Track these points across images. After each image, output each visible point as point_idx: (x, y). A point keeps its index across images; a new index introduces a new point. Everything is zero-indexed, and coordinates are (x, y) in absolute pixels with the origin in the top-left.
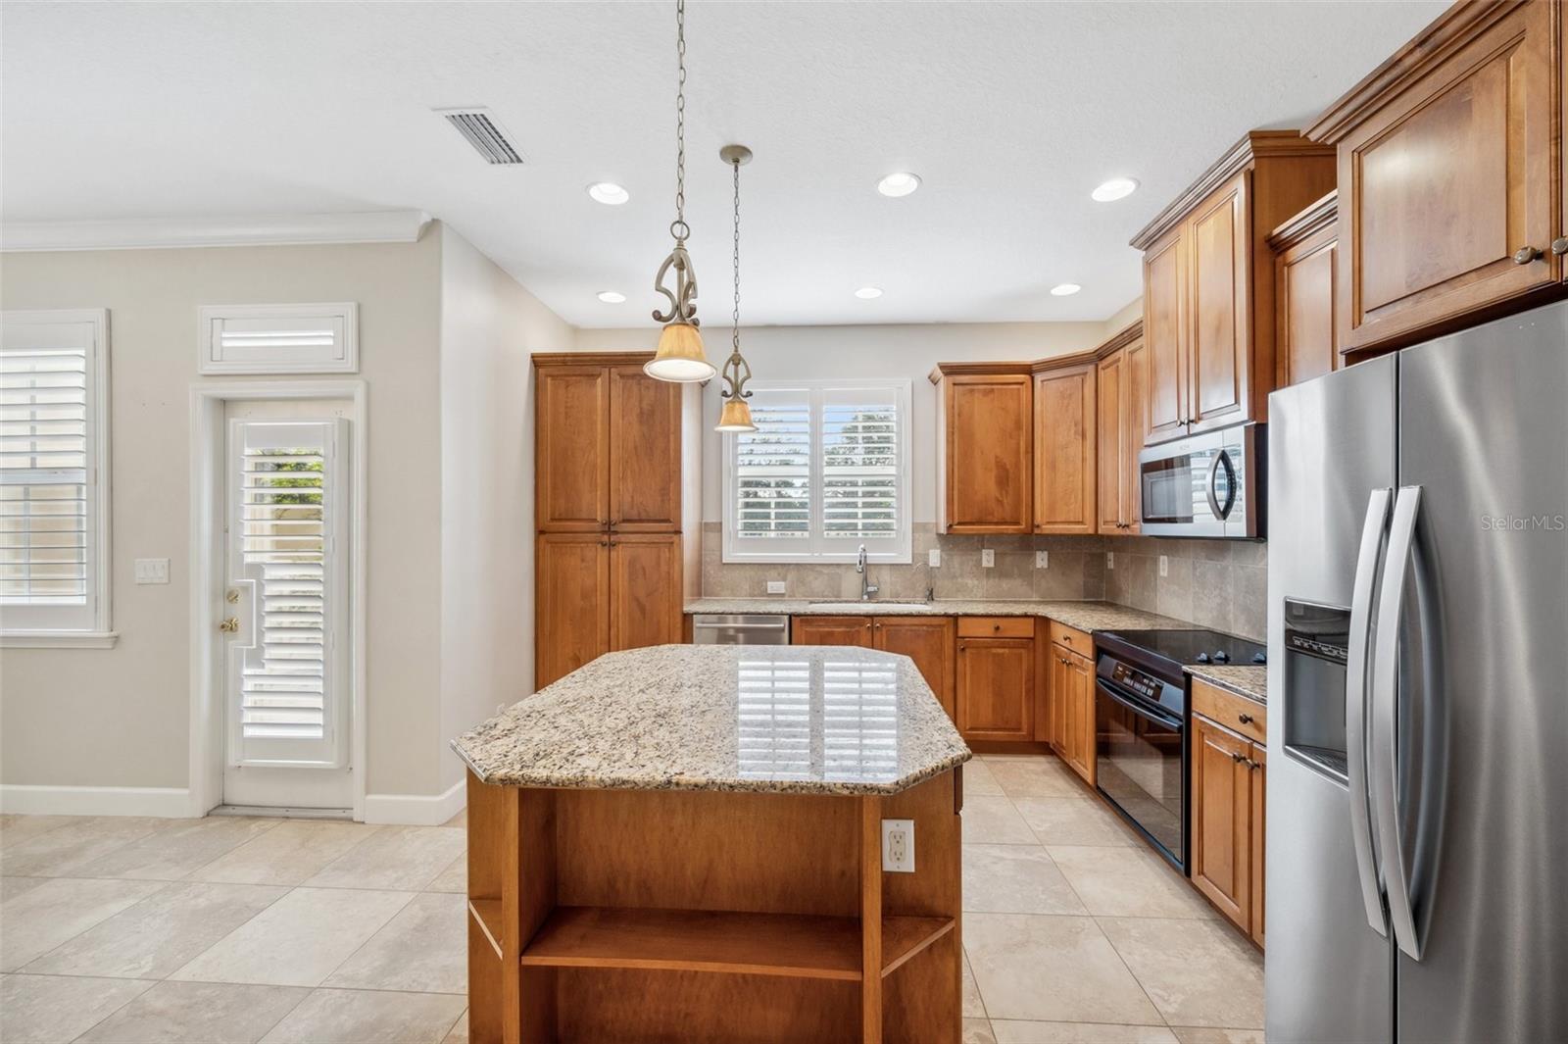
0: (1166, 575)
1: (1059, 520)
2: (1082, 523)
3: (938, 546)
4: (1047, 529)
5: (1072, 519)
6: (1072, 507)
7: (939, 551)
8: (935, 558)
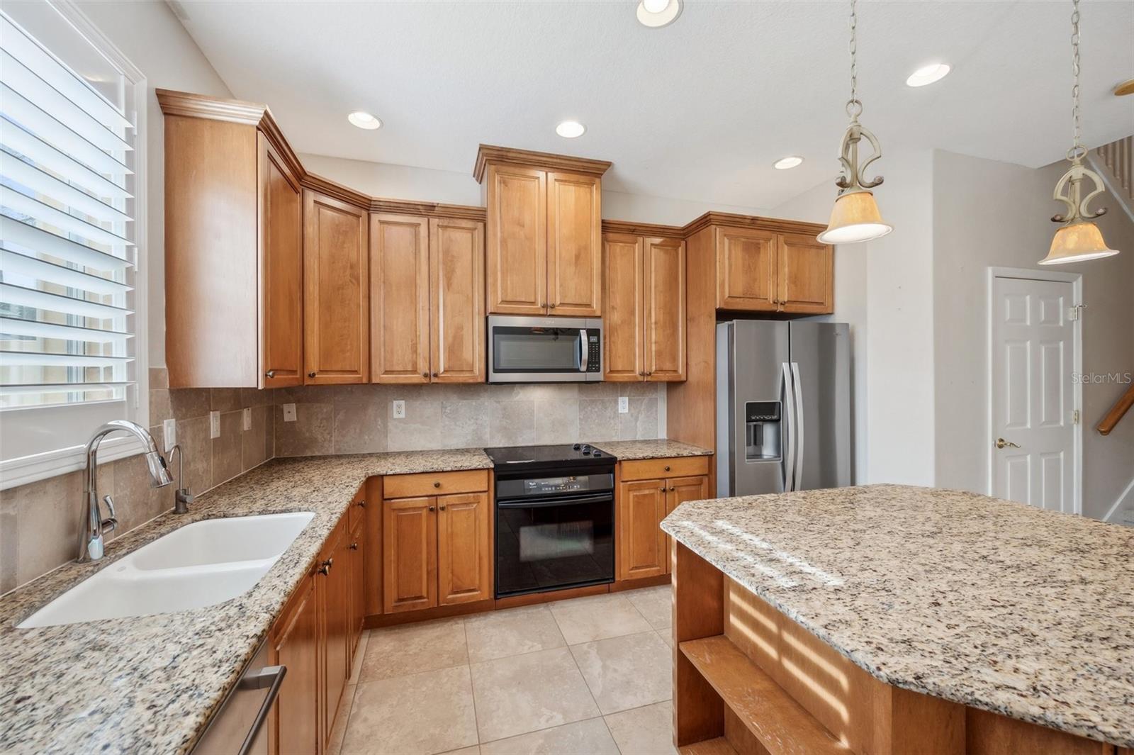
0: (402, 415)
1: (334, 368)
2: (355, 372)
3: (171, 412)
4: (322, 379)
5: (348, 369)
6: (348, 354)
7: (174, 420)
8: (169, 429)
